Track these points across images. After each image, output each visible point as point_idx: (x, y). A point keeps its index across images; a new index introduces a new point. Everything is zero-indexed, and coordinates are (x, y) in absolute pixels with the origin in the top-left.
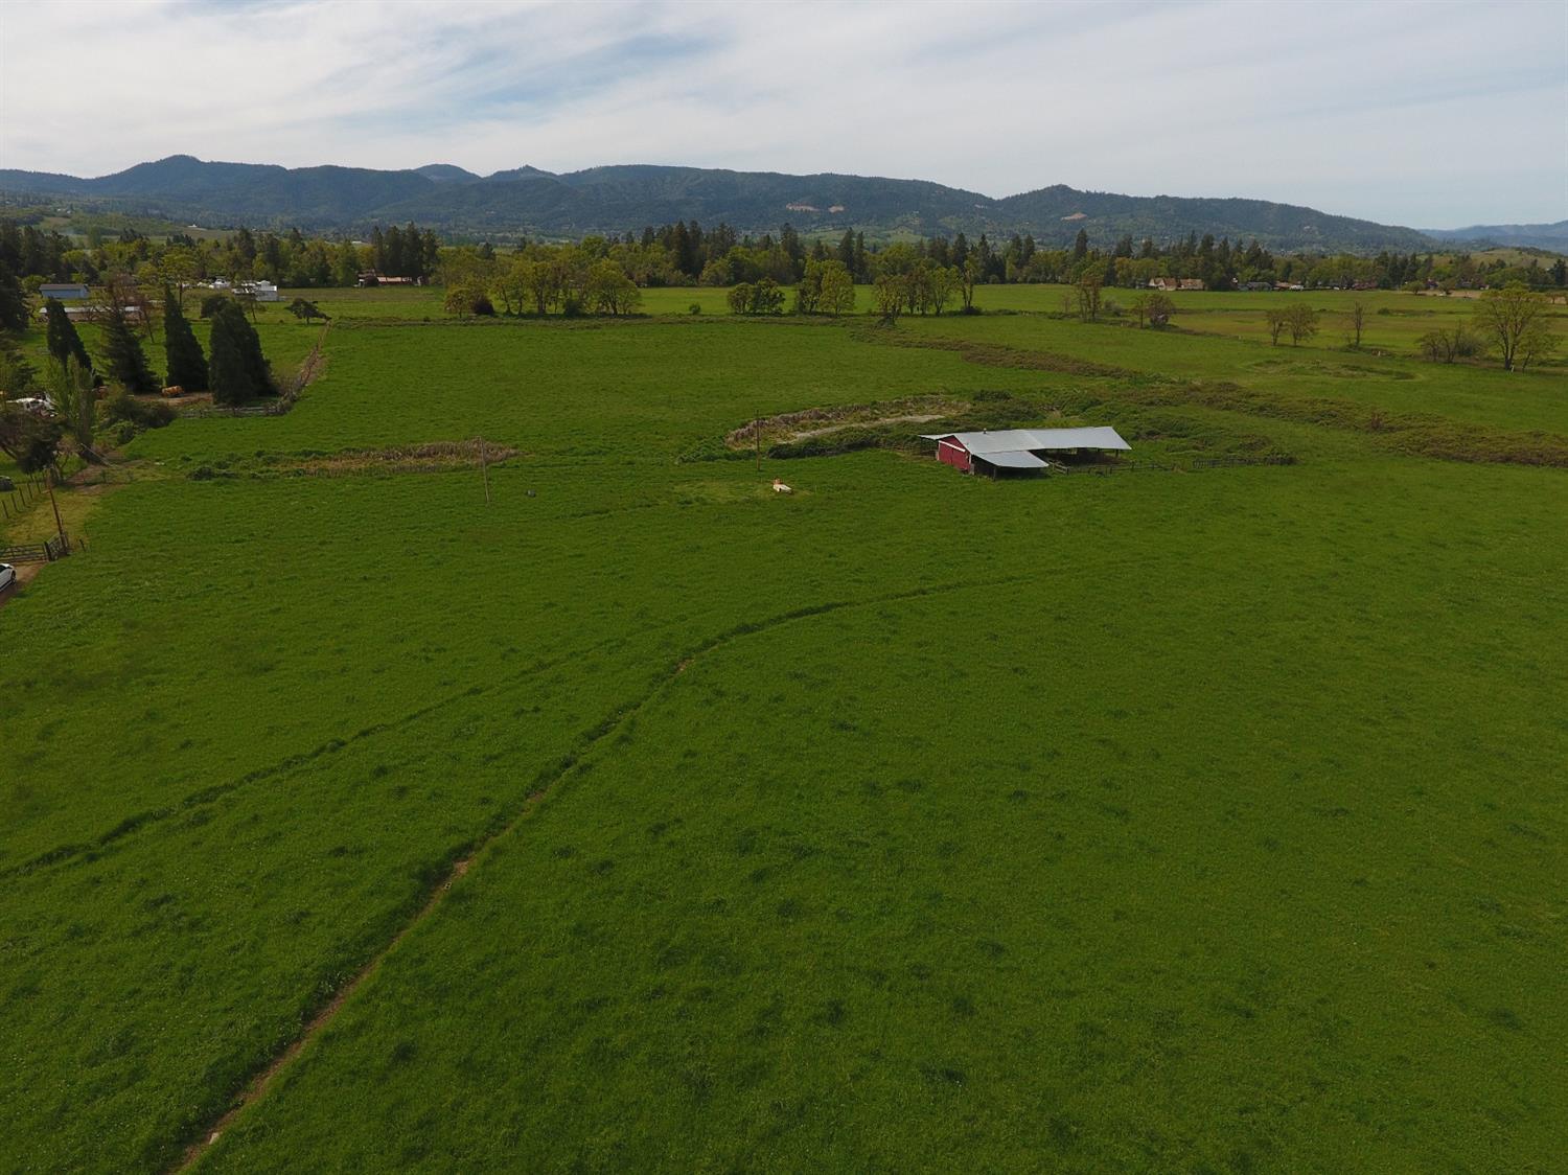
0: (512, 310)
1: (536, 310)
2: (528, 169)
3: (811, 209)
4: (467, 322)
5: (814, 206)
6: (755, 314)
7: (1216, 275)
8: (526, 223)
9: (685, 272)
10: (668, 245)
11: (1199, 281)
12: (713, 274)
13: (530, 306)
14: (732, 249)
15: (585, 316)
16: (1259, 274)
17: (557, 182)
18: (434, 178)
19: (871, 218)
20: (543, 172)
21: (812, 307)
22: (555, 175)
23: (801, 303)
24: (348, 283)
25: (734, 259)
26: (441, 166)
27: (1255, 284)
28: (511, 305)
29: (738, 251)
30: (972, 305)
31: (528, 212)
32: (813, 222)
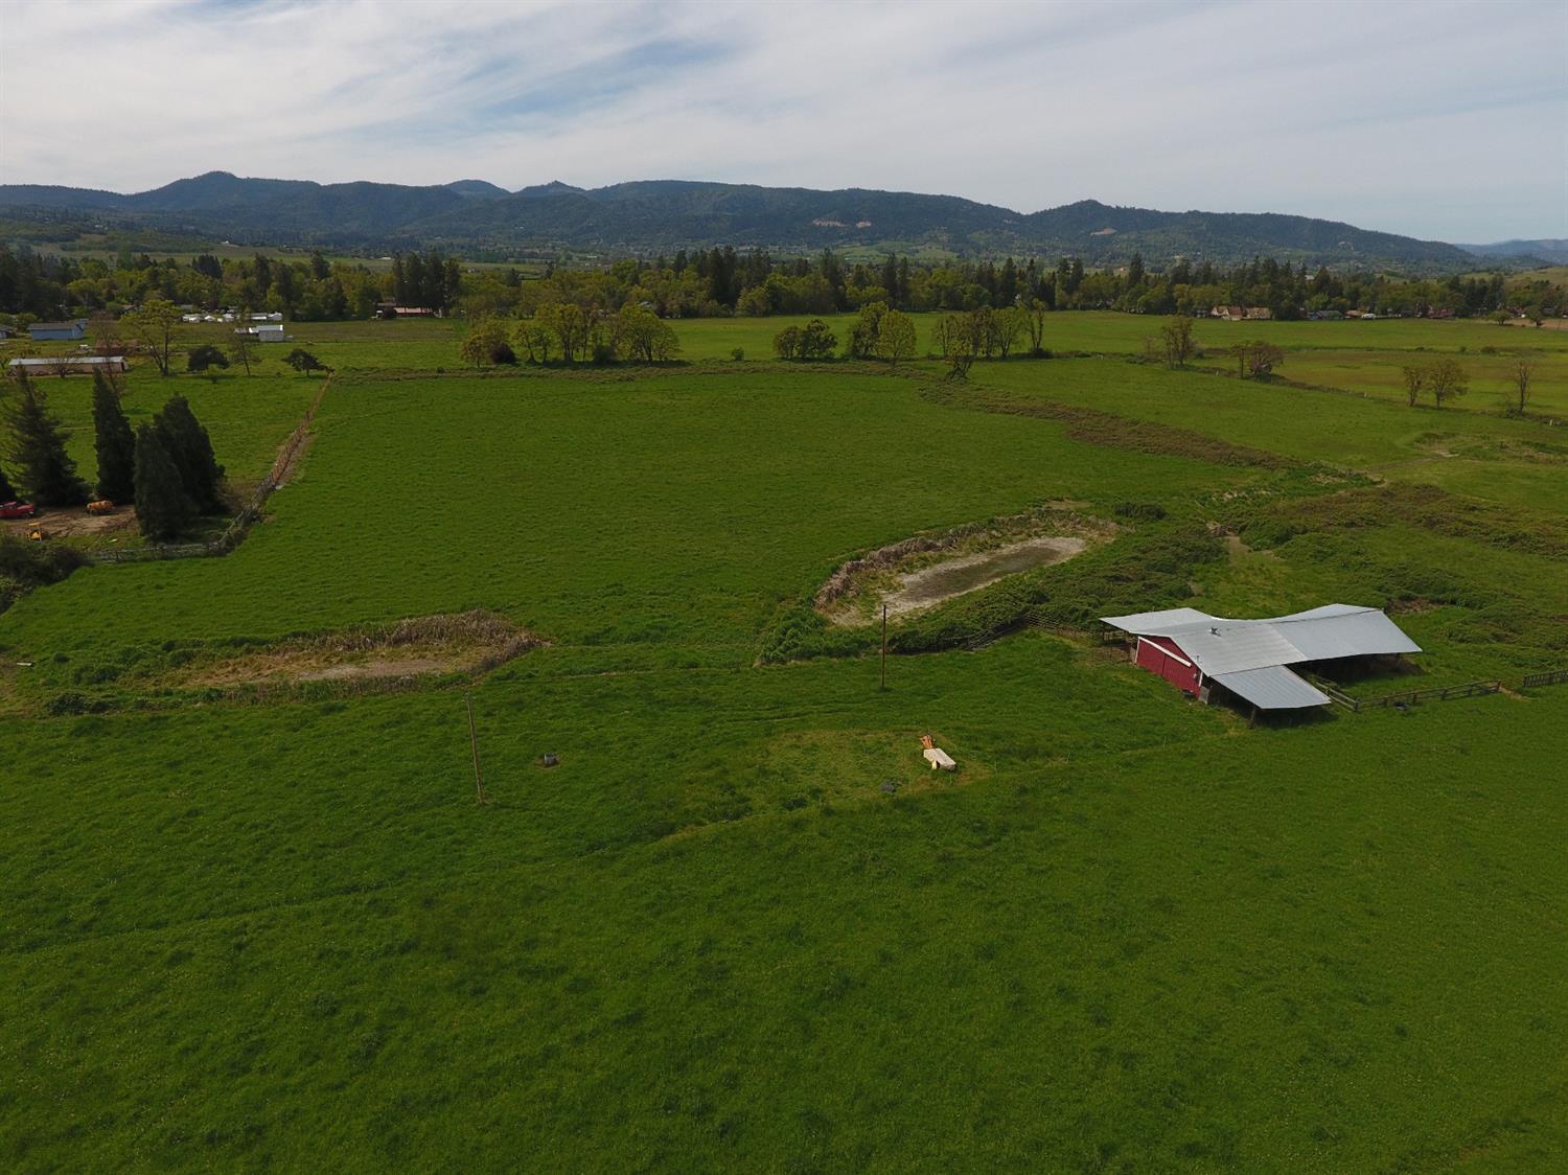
0: (536, 358)
1: (562, 357)
2: (557, 184)
3: (839, 224)
4: (485, 374)
5: (842, 223)
6: (805, 360)
7: (1285, 304)
8: (555, 238)
9: (721, 302)
10: (702, 272)
11: (1265, 310)
12: (750, 304)
13: (555, 353)
14: (770, 277)
15: (617, 364)
16: (1329, 302)
17: (585, 198)
18: (464, 193)
19: (898, 234)
20: (572, 188)
21: (867, 349)
22: (583, 190)
23: (854, 346)
24: (364, 316)
25: (771, 287)
26: (473, 181)
27: (1325, 313)
28: (534, 353)
29: (776, 278)
30: (1040, 347)
31: (557, 227)
32: (842, 238)
